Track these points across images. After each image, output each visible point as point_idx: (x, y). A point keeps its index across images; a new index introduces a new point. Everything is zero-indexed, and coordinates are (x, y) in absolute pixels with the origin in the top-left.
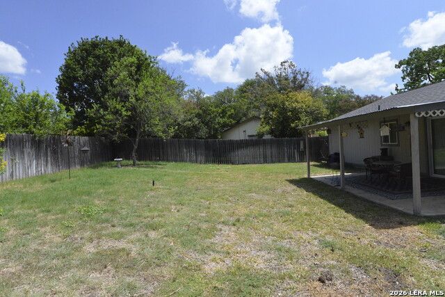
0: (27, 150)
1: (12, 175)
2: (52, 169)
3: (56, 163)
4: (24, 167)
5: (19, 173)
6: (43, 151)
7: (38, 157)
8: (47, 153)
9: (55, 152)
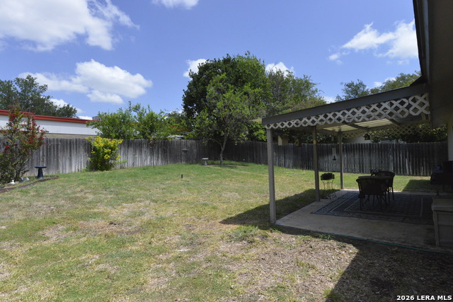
0: (144, 149)
1: (133, 164)
2: (162, 163)
3: (165, 158)
4: (141, 161)
5: (138, 163)
6: (155, 150)
7: (152, 154)
8: (158, 151)
9: (164, 152)
